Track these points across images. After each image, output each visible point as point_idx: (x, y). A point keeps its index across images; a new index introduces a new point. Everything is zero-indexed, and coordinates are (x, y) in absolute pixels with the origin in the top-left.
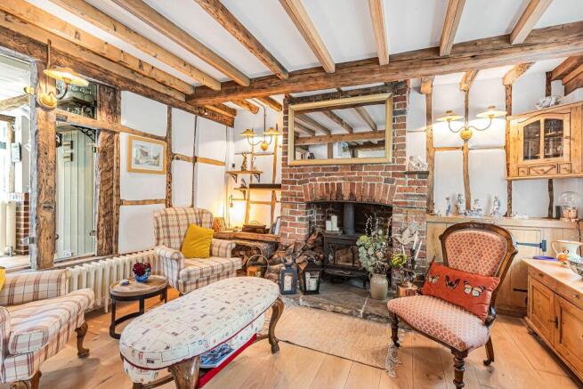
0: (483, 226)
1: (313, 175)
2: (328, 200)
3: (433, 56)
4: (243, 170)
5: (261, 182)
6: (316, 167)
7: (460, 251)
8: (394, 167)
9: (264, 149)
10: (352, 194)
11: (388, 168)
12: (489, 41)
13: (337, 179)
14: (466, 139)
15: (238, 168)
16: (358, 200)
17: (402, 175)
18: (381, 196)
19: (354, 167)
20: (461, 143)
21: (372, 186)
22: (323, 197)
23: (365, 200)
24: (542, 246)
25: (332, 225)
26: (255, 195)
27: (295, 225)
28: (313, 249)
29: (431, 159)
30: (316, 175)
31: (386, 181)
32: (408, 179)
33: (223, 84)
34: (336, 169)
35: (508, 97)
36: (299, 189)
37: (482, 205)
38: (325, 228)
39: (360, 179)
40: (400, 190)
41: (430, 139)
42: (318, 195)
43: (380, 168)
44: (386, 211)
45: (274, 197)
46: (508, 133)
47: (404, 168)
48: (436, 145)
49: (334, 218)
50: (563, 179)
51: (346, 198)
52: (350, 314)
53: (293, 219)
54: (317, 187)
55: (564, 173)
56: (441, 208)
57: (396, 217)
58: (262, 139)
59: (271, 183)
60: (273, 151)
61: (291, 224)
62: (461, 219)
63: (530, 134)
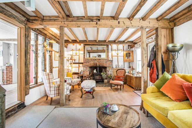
0: (122, 69)
1: (91, 61)
2: (94, 66)
3: (114, 42)
4: (71, 59)
5: (75, 62)
6: (91, 59)
7: (119, 73)
8: (107, 60)
9: (76, 54)
10: (99, 65)
11: (106, 60)
12: (122, 41)
13: (96, 62)
14: (118, 54)
15: (70, 59)
16: (100, 66)
17: (108, 61)
18: (105, 65)
19: (99, 59)
20: (117, 55)
21: (103, 63)
22: (93, 65)
23: (102, 66)
24: (128, 72)
25: (95, 71)
26: (74, 65)
27: (87, 72)
28: (91, 76)
29: (112, 58)
30: (92, 61)
31: (106, 62)
32: (109, 62)
33: (72, 40)
34: (96, 60)
35: (123, 48)
36: (88, 64)
37: (120, 66)
38: (93, 72)
39: (101, 62)
40: (108, 64)
41: (112, 54)
42: (92, 65)
43: (104, 60)
44: (105, 68)
45: (79, 66)
46: (124, 54)
47: (109, 60)
48: (113, 55)
49: (95, 70)
50: (130, 62)
51: (98, 66)
52: (102, 86)
53: (86, 70)
54: (92, 63)
55: (131, 61)
56: (114, 67)
57: (107, 69)
58: (76, 52)
59: (78, 62)
60: (78, 55)
61: (86, 72)
62: (118, 69)
63: (127, 54)
